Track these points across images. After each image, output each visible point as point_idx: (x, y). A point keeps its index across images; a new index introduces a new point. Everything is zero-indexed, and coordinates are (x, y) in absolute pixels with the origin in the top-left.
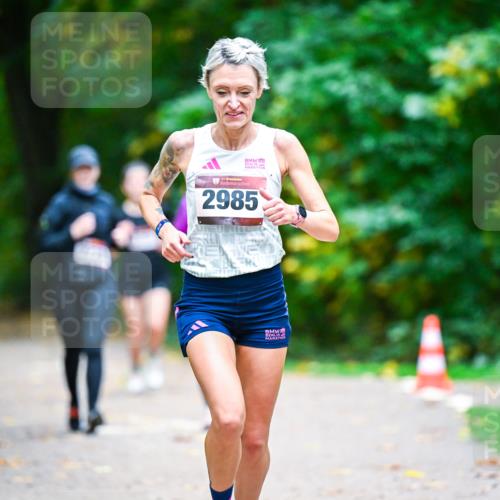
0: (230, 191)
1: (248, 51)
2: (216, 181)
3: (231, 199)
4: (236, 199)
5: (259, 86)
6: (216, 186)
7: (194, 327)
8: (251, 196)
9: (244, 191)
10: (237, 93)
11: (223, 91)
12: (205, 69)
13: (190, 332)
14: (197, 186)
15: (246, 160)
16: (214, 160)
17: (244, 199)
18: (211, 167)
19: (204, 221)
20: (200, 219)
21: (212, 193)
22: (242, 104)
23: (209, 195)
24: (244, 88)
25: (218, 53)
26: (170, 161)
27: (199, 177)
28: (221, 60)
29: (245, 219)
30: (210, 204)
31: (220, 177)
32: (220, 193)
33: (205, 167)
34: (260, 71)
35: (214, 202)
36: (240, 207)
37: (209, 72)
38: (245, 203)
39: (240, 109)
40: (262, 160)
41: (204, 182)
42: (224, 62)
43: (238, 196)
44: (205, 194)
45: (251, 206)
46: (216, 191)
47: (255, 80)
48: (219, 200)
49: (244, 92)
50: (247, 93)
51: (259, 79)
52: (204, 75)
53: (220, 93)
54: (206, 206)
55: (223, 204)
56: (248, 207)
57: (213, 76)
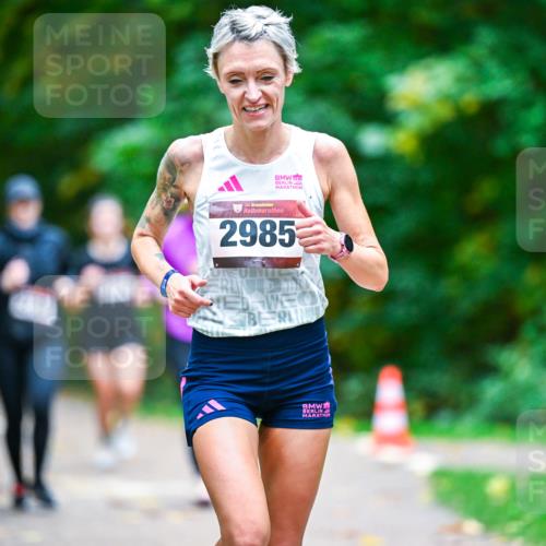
0: (258, 221)
1: (266, 21)
2: (238, 208)
3: (259, 232)
4: (265, 233)
5: (286, 68)
6: (239, 216)
7: (207, 410)
8: (286, 227)
9: (277, 221)
10: (257, 79)
11: (237, 78)
12: (210, 52)
13: (201, 415)
14: (212, 216)
15: (277, 178)
16: (233, 178)
17: (277, 232)
18: (230, 189)
19: (222, 263)
20: (216, 260)
21: (233, 224)
22: (264, 94)
23: (228, 227)
24: (265, 71)
25: (227, 29)
26: (172, 182)
27: (214, 204)
28: (230, 37)
29: (278, 259)
30: (231, 240)
31: (243, 203)
32: (243, 225)
33: (221, 189)
34: (286, 48)
35: (237, 237)
36: (272, 243)
37: (216, 56)
38: (279, 237)
39: (263, 102)
40: (298, 177)
41: (221, 210)
42: (234, 40)
43: (268, 227)
44: (223, 226)
45: (287, 241)
46: (238, 221)
47: (280, 61)
48: (243, 233)
49: (265, 76)
50: (270, 78)
51: (285, 58)
52: (211, 62)
53: (233, 82)
54: (225, 242)
55: (248, 239)
56: (282, 243)
57: (221, 60)
